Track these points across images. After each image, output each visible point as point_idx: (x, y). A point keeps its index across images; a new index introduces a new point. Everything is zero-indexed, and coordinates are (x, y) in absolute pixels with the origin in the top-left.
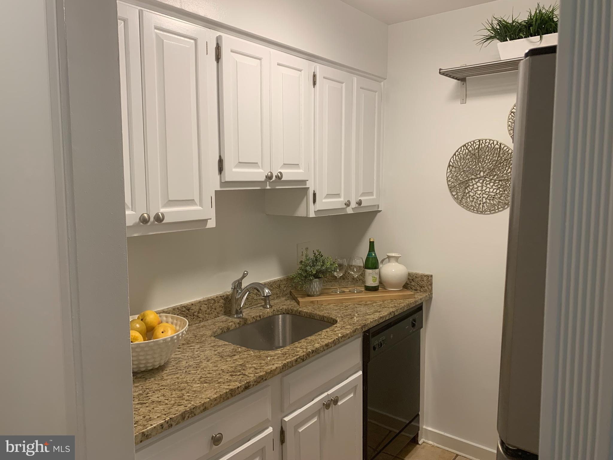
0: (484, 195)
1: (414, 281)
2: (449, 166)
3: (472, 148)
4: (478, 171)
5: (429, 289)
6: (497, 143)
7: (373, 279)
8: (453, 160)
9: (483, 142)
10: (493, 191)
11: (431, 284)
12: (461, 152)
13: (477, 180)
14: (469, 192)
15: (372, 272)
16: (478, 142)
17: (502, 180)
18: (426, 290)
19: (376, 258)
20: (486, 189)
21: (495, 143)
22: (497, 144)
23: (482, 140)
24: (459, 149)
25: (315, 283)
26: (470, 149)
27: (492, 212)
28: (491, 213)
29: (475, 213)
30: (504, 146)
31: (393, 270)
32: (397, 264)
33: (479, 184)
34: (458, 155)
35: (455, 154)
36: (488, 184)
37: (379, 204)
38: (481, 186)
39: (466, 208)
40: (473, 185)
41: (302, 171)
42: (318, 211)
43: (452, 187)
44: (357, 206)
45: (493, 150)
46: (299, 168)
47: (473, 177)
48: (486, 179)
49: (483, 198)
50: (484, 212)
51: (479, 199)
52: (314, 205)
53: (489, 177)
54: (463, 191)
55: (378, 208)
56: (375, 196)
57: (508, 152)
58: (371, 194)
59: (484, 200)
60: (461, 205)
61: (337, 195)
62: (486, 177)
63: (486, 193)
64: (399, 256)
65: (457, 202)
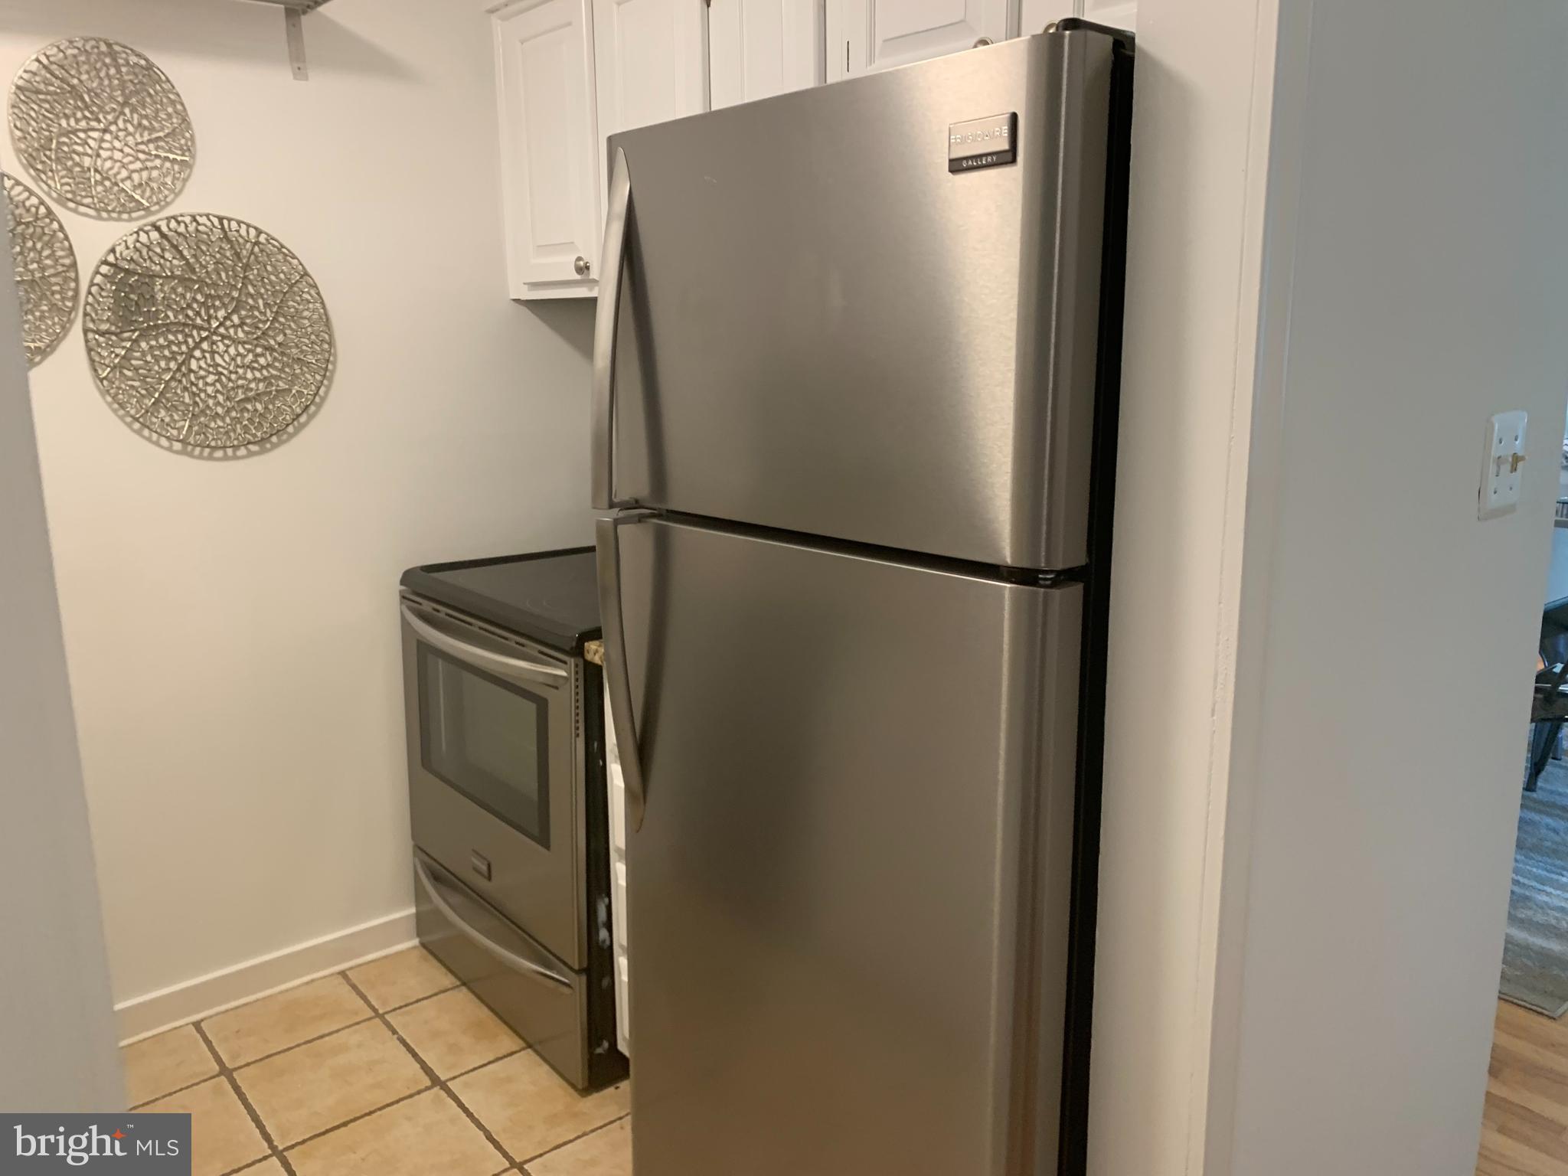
30: (12, 181)
57: (28, 203)
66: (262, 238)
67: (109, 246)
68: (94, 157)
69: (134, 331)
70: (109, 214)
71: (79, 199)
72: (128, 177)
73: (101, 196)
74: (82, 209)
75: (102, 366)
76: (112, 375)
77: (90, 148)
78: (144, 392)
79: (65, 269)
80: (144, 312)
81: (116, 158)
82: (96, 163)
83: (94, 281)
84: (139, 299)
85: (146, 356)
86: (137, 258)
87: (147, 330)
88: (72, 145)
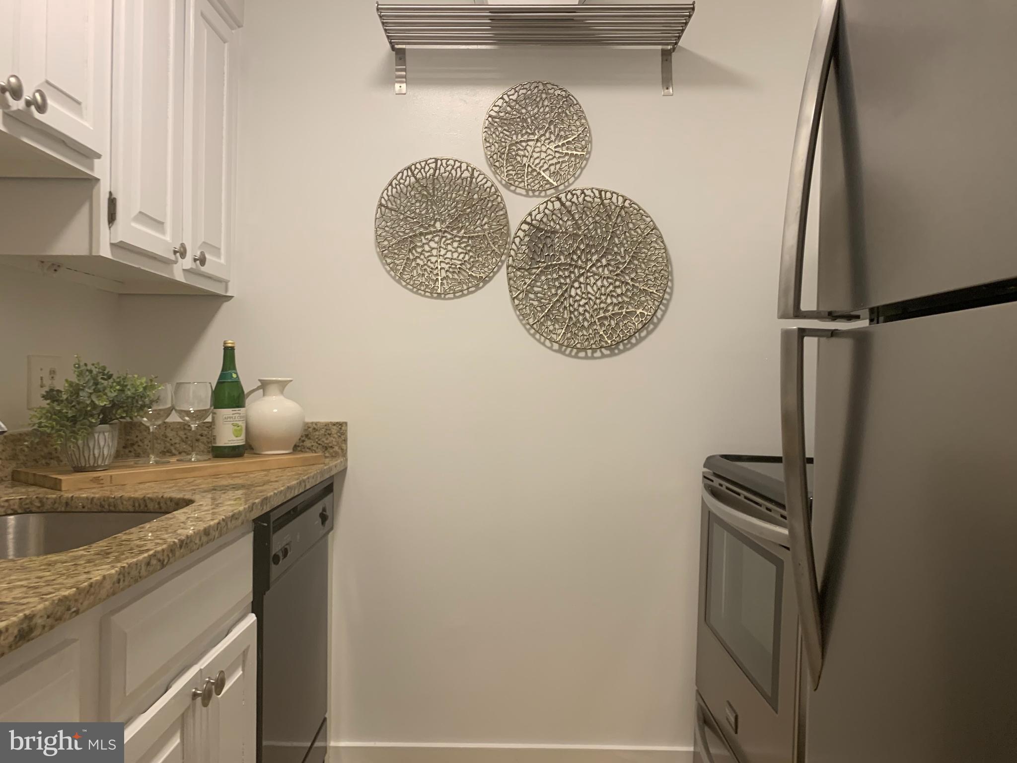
0: (443, 265)
1: (309, 439)
2: (381, 205)
3: (422, 175)
4: (431, 220)
5: (342, 449)
6: (467, 167)
8: (387, 194)
9: (442, 164)
10: (458, 257)
11: (345, 441)
12: (402, 181)
13: (429, 237)
14: (417, 257)
15: (233, 414)
16: (434, 162)
17: (473, 236)
18: (336, 453)
19: (237, 383)
20: (446, 254)
21: (464, 166)
22: (467, 169)
23: (441, 160)
24: (399, 173)
25: (101, 436)
27: (457, 295)
28: (455, 297)
29: (428, 297)
30: (479, 172)
31: (275, 411)
32: (282, 397)
33: (432, 244)
34: (396, 185)
35: (391, 184)
36: (449, 244)
37: (229, 281)
38: (437, 249)
39: (411, 287)
40: (422, 246)
41: (86, 124)
42: (119, 246)
43: (384, 247)
44: (194, 267)
45: (460, 181)
46: (80, 113)
47: (422, 230)
48: (446, 234)
49: (441, 269)
50: (443, 296)
51: (435, 272)
52: (110, 227)
53: (452, 231)
54: (405, 255)
55: (226, 291)
56: (222, 261)
57: (486, 186)
58: (216, 251)
59: (444, 274)
60: (401, 284)
61: (159, 224)
62: (445, 232)
63: (447, 261)
64: (289, 379)
65: (394, 278)
66: (627, 204)
67: (528, 212)
68: (529, 157)
69: (538, 268)
70: (533, 193)
71: (517, 183)
72: (548, 169)
73: (529, 181)
74: (518, 190)
75: (515, 289)
76: (520, 296)
77: (528, 152)
78: (539, 309)
79: (502, 227)
80: (546, 256)
81: (542, 157)
82: (529, 161)
83: (518, 235)
84: (543, 247)
85: (544, 285)
86: (545, 220)
87: (546, 268)
88: (517, 150)
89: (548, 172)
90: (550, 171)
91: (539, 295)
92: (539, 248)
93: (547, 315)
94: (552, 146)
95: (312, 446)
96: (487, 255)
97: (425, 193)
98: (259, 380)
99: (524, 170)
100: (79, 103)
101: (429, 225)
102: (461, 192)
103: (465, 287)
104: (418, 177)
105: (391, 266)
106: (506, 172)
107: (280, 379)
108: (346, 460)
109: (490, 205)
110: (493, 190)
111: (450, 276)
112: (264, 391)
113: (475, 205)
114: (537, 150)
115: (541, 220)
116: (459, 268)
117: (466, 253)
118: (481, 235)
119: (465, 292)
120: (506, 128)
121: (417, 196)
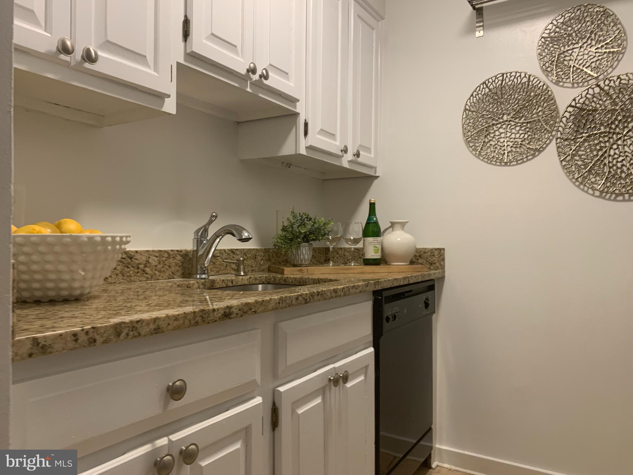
0: (509, 143)
1: (421, 258)
2: (466, 109)
3: (493, 86)
4: (500, 114)
5: (441, 265)
6: (525, 75)
7: (375, 250)
8: (470, 102)
9: (507, 76)
10: (520, 136)
11: (443, 260)
12: (480, 92)
13: (499, 126)
14: (490, 140)
15: (374, 241)
16: (501, 76)
17: (530, 121)
18: (437, 267)
19: (376, 223)
20: (511, 136)
21: (523, 75)
22: (525, 77)
23: (507, 74)
24: (478, 87)
25: (304, 248)
26: (491, 87)
27: (519, 162)
28: (517, 164)
29: (498, 165)
30: (533, 77)
31: (399, 239)
32: (402, 232)
33: (501, 130)
34: (476, 95)
35: (472, 95)
36: (513, 129)
37: (377, 167)
38: (504, 133)
39: (486, 160)
40: (494, 132)
41: (291, 84)
42: (310, 148)
43: (468, 136)
44: (354, 159)
45: (520, 86)
46: (288, 79)
47: (494, 122)
48: (511, 123)
49: (507, 146)
50: (509, 164)
51: (503, 148)
52: (305, 138)
53: (515, 119)
54: (482, 140)
55: (376, 173)
56: (372, 155)
57: (539, 85)
58: (368, 150)
59: (509, 149)
60: (479, 159)
61: (332, 136)
62: (510, 121)
63: (512, 140)
64: (406, 221)
65: (475, 155)
67: (573, 98)
68: (574, 60)
69: (582, 137)
70: (578, 85)
71: (564, 80)
72: (589, 66)
73: (575, 77)
74: (566, 85)
75: (563, 154)
76: (568, 159)
77: (573, 56)
78: (583, 167)
79: (552, 112)
80: (588, 128)
81: (585, 58)
82: (575, 63)
83: (564, 115)
84: (586, 122)
85: (587, 149)
86: (587, 102)
87: (588, 137)
88: (565, 57)
89: (590, 68)
90: (591, 67)
91: (583, 157)
92: (583, 122)
93: (589, 171)
94: (593, 49)
95: (423, 262)
96: (541, 133)
97: (496, 98)
98: (390, 222)
99: (570, 70)
100: (287, 74)
101: (499, 118)
102: (521, 93)
103: (525, 156)
104: (490, 87)
105: (473, 147)
106: (556, 73)
107: (400, 221)
108: (444, 272)
109: (543, 98)
110: (545, 87)
111: (514, 150)
112: (393, 229)
113: (531, 100)
114: (580, 54)
115: (584, 103)
116: (521, 144)
117: (525, 133)
118: (536, 120)
119: (525, 160)
120: (556, 43)
121: (491, 100)
